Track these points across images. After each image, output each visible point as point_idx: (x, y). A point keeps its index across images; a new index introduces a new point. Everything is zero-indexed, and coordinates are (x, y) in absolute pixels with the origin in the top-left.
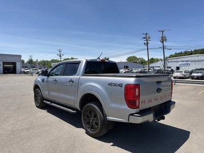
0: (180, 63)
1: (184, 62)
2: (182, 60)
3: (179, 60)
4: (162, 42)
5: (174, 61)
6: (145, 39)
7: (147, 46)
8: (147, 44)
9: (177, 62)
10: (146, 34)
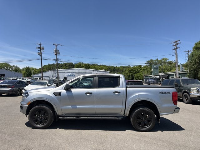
0: (67, 74)
1: (71, 74)
2: (68, 71)
3: (66, 71)
4: (56, 55)
5: (63, 73)
6: (39, 49)
7: (41, 56)
8: (41, 54)
9: (64, 73)
10: (40, 44)
